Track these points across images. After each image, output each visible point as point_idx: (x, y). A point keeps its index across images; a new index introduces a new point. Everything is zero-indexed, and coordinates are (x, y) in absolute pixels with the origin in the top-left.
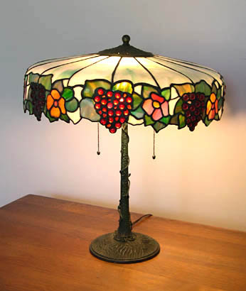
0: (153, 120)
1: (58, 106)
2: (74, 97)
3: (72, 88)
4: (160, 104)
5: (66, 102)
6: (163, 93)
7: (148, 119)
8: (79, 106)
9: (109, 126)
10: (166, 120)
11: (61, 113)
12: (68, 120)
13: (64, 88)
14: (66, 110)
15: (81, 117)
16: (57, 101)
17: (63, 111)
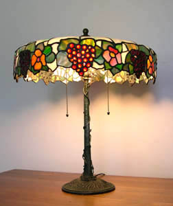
0: (110, 66)
1: (40, 61)
2: (52, 52)
3: (50, 45)
4: (115, 55)
5: (46, 56)
6: (117, 47)
7: (107, 64)
8: (56, 58)
9: (79, 70)
10: (120, 67)
11: (42, 66)
12: (48, 69)
13: (44, 47)
14: (46, 62)
15: (58, 66)
16: (39, 57)
17: (44, 64)
